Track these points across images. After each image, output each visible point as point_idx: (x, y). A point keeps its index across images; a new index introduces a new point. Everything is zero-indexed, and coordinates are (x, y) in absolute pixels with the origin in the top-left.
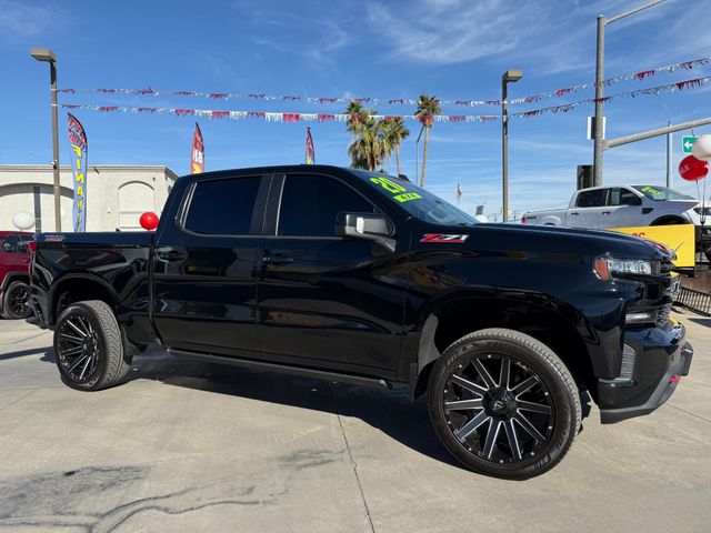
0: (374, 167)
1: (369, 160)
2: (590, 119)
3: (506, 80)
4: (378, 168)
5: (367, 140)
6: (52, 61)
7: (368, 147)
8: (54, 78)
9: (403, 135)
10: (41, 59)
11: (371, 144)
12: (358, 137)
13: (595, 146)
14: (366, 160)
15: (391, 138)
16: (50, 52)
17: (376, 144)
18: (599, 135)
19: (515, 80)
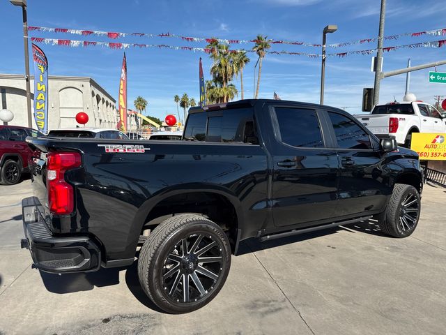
0: (226, 82)
1: (224, 78)
2: (373, 58)
3: (326, 31)
4: (229, 83)
5: (223, 64)
6: (24, 6)
7: (223, 70)
8: (25, 20)
9: (246, 62)
10: (16, 4)
11: (226, 67)
12: (216, 63)
13: (376, 76)
14: (222, 77)
15: (238, 64)
17: (228, 67)
18: (378, 69)
19: (332, 31)
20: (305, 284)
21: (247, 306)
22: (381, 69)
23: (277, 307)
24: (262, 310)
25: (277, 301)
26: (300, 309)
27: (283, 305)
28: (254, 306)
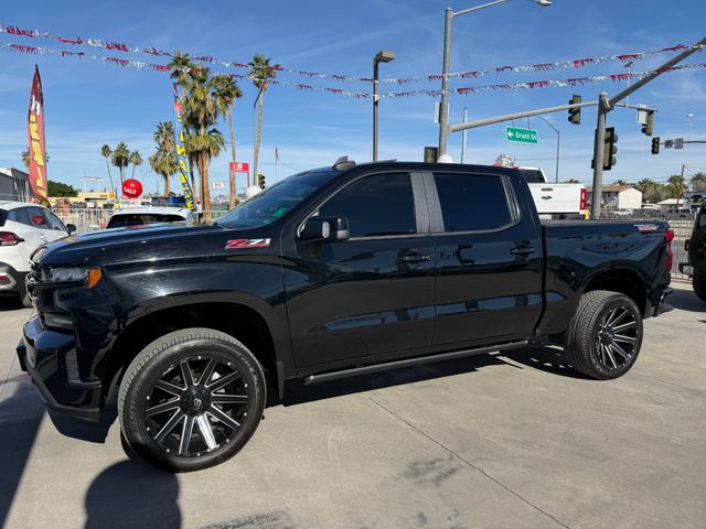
2: (438, 105)
3: (379, 59)
13: (441, 130)
18: (444, 120)
19: (387, 60)
20: (463, 430)
21: (407, 475)
22: (448, 119)
23: (448, 469)
24: (430, 475)
25: (442, 460)
26: (478, 465)
27: (454, 464)
28: (415, 472)
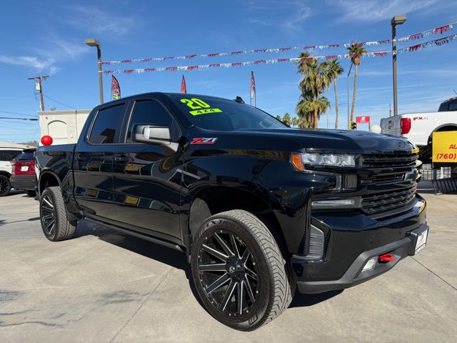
0: (317, 95)
1: (313, 91)
3: (394, 23)
4: (320, 96)
5: (312, 77)
6: (98, 46)
7: (313, 82)
8: (99, 55)
9: (339, 72)
10: (92, 45)
11: (315, 80)
12: (305, 76)
14: (311, 91)
15: (330, 75)
16: (96, 41)
17: (318, 79)
